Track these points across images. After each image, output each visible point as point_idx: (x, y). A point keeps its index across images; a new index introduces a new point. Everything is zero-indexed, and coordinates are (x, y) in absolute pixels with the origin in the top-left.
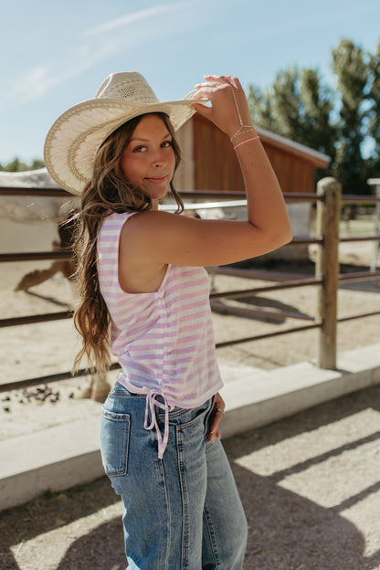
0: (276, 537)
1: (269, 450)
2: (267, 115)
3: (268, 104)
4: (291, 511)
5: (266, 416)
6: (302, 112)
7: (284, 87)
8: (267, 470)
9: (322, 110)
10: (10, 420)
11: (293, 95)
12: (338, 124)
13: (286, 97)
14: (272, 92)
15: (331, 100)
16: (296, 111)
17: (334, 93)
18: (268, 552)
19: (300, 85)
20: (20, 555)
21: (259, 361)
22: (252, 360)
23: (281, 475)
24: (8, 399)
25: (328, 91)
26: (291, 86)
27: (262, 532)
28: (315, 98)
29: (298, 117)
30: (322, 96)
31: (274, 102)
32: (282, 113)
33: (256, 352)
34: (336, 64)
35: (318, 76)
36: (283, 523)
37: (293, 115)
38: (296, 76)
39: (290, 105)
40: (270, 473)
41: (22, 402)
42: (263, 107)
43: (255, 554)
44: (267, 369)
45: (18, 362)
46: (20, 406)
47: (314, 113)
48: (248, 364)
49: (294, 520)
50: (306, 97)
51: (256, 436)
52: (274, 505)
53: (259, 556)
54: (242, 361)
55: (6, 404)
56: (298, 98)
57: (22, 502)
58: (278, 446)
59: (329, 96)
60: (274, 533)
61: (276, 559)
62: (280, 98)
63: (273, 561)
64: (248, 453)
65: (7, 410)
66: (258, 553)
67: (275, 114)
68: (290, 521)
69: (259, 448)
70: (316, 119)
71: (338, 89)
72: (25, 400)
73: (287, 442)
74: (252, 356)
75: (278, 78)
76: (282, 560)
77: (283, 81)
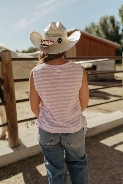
0: (117, 163)
1: (111, 138)
2: (97, 32)
3: (98, 28)
4: (121, 156)
5: (109, 127)
6: (109, 30)
7: (103, 22)
8: (111, 144)
9: (116, 29)
10: (29, 130)
11: (106, 25)
12: (121, 34)
13: (104, 26)
14: (99, 24)
15: (119, 26)
16: (107, 30)
17: (120, 24)
18: (115, 168)
19: (108, 22)
20: (39, 169)
21: (104, 111)
22: (101, 111)
23: (116, 145)
24: (27, 124)
25: (118, 23)
26: (105, 22)
27: (112, 162)
28: (114, 25)
29: (108, 32)
30: (116, 25)
31: (100, 28)
32: (103, 31)
33: (102, 108)
34: (120, 14)
35: (115, 18)
36: (119, 159)
37: (106, 32)
38: (107, 19)
39: (105, 28)
40: (112, 145)
41: (31, 125)
42: (96, 29)
43: (111, 169)
44: (107, 113)
45: (28, 113)
46: (31, 126)
47: (114, 30)
48: (101, 112)
49: (122, 158)
50: (111, 26)
51: (106, 134)
52: (115, 154)
53: (112, 169)
54: (98, 111)
55: (27, 125)
56: (108, 26)
57: (37, 154)
58: (114, 137)
59: (118, 25)
60: (116, 162)
61: (118, 170)
62: (102, 26)
63: (117, 171)
64: (104, 139)
65: (28, 127)
66: (113, 168)
67: (100, 32)
68: (121, 159)
69: (107, 137)
70: (114, 32)
71: (121, 22)
72: (33, 124)
73: (116, 136)
74: (101, 109)
75: (101, 20)
76: (120, 170)
77: (103, 21)
